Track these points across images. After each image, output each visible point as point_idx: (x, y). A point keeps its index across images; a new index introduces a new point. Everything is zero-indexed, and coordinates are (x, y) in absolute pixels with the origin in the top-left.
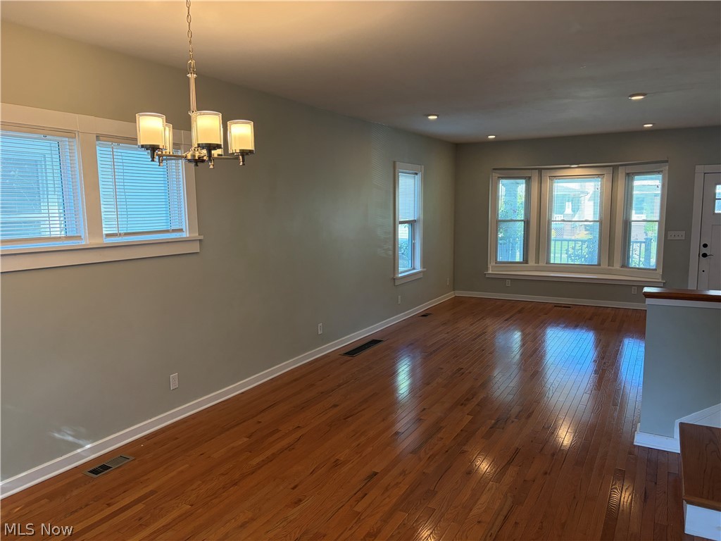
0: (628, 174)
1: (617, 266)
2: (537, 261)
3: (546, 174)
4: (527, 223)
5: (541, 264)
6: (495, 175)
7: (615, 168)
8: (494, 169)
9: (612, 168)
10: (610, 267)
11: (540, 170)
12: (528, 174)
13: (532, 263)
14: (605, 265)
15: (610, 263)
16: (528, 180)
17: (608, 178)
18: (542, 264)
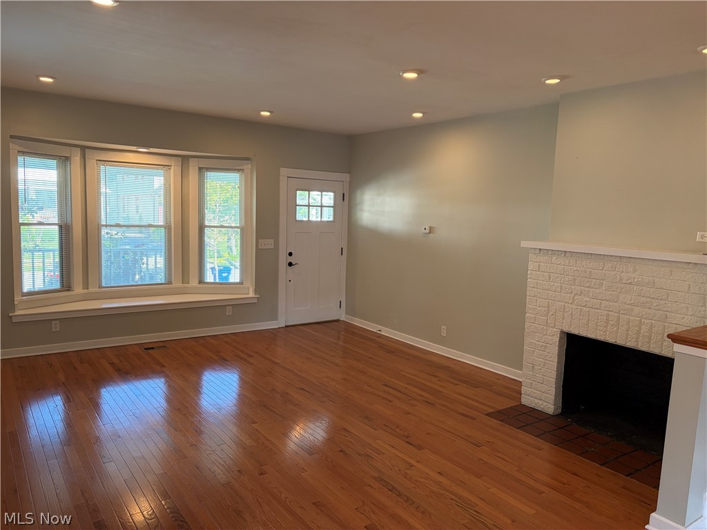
0: (200, 169)
1: (194, 282)
2: (86, 286)
3: (92, 157)
5: (91, 290)
7: (185, 159)
9: (181, 158)
10: (185, 284)
11: (83, 148)
12: (65, 152)
13: (78, 290)
14: (177, 284)
15: (185, 278)
16: (64, 160)
17: (175, 170)
18: (93, 288)
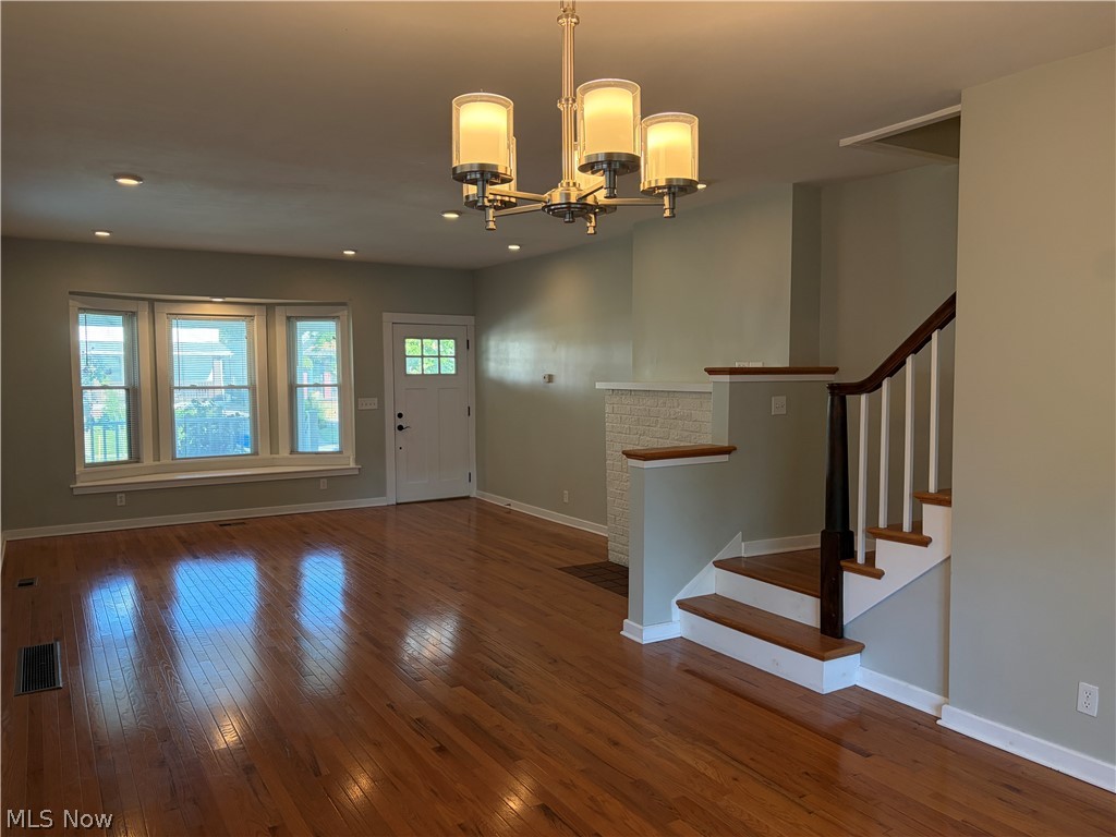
0: (288, 318)
1: (284, 452)
2: (157, 457)
3: (162, 311)
4: (133, 393)
5: (163, 461)
6: (73, 304)
7: (270, 308)
8: (71, 293)
9: (264, 307)
10: (274, 456)
11: (152, 302)
12: (131, 306)
13: (148, 460)
14: (265, 453)
15: (274, 448)
16: (130, 317)
17: (258, 323)
18: (165, 460)
